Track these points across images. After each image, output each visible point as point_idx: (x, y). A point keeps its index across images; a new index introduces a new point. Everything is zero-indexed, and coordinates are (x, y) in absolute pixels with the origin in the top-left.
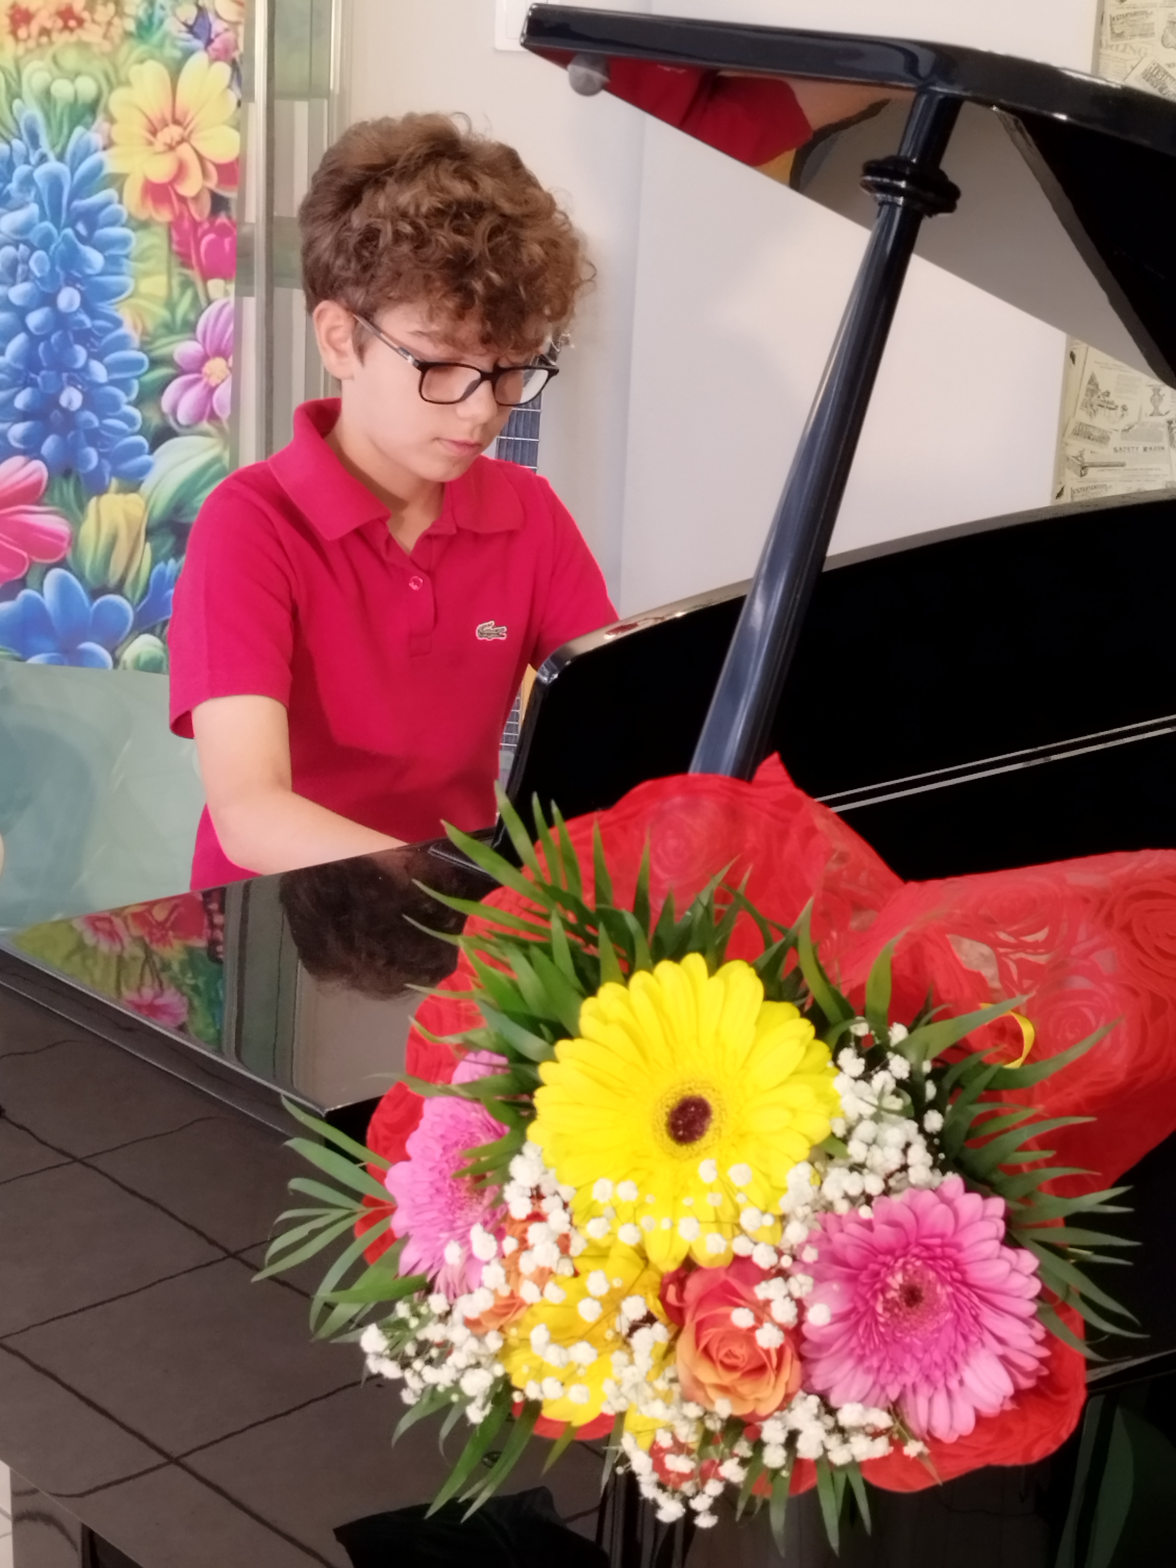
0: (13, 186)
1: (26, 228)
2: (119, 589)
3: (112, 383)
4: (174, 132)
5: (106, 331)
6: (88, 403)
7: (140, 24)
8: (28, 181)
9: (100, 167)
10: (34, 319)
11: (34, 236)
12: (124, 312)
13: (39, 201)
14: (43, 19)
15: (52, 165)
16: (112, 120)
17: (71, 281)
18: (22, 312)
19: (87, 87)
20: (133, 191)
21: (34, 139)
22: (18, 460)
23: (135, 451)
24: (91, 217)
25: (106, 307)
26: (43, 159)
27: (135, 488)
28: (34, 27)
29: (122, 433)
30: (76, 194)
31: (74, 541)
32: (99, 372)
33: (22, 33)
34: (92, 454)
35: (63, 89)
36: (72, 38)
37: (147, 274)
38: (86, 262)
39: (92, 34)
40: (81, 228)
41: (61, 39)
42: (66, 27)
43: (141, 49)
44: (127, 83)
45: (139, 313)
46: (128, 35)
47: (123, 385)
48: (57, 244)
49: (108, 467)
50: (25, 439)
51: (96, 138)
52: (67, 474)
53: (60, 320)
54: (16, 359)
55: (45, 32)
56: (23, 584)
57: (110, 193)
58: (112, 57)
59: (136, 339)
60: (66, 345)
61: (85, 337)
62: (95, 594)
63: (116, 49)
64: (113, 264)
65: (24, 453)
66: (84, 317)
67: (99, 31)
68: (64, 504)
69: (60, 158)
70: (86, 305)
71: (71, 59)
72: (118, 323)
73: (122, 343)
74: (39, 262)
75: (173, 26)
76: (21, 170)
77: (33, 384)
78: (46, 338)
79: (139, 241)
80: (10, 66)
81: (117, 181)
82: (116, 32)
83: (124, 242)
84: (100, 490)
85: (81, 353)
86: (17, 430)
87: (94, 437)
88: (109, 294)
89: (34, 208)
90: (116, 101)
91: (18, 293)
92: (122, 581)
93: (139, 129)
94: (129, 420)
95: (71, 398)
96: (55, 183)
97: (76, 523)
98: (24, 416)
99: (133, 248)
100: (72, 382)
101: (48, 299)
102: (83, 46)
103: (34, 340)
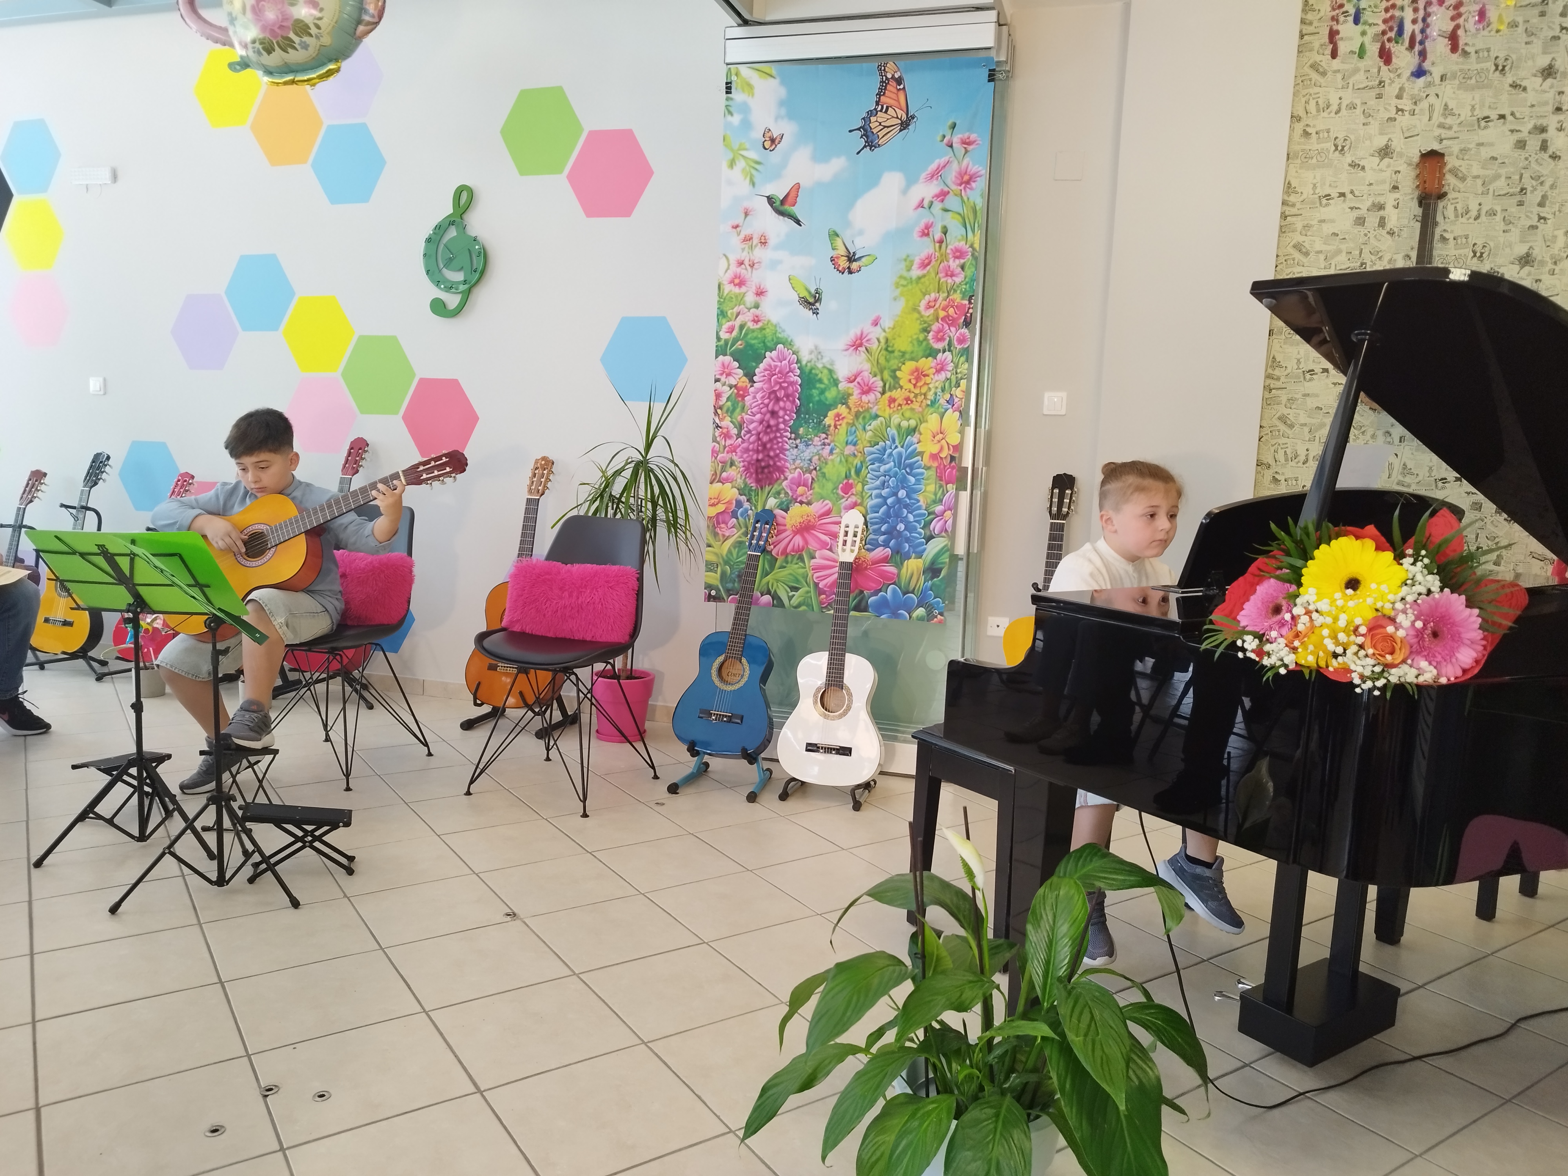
0: (885, 456)
1: (890, 470)
2: (913, 592)
3: (915, 521)
4: (941, 436)
5: (915, 504)
6: (906, 529)
7: (932, 402)
8: (891, 454)
9: (916, 449)
10: (889, 501)
11: (891, 473)
12: (921, 498)
13: (894, 461)
14: (900, 401)
15: (899, 449)
16: (921, 434)
17: (903, 488)
18: (885, 499)
19: (913, 423)
20: (926, 456)
21: (894, 441)
22: (882, 548)
23: (921, 544)
24: (911, 466)
25: (915, 496)
26: (896, 447)
27: (920, 557)
28: (896, 404)
29: (918, 538)
30: (907, 458)
31: (899, 575)
32: (911, 518)
33: (892, 406)
34: (907, 545)
35: (904, 424)
36: (909, 407)
37: (929, 484)
38: (909, 481)
39: (915, 406)
40: (908, 470)
41: (905, 407)
42: (907, 403)
43: (932, 410)
44: (927, 421)
45: (925, 498)
46: (928, 405)
47: (918, 522)
48: (899, 476)
49: (912, 550)
50: (883, 542)
51: (915, 440)
52: (898, 552)
53: (899, 501)
54: (883, 514)
55: (900, 405)
56: (880, 590)
57: (919, 458)
58: (922, 413)
59: (924, 507)
60: (900, 509)
61: (906, 506)
62: (904, 594)
63: (923, 410)
64: (918, 482)
65: (883, 546)
66: (907, 500)
67: (918, 404)
68: (896, 563)
69: (902, 447)
70: (908, 496)
71: (908, 414)
72: (918, 501)
73: (919, 508)
74: (893, 482)
75: (942, 401)
76: (889, 451)
77: (888, 522)
78: (894, 507)
79: (927, 473)
80: (887, 417)
81: (921, 454)
82: (924, 404)
83: (922, 474)
84: (909, 558)
85: (905, 511)
86: (882, 538)
87: (908, 540)
88: (916, 491)
89: (892, 463)
90: (923, 427)
91: (885, 492)
92: (914, 589)
93: (930, 436)
94: (920, 534)
95: (901, 527)
96: (900, 455)
97: (900, 570)
98: (884, 533)
99: (925, 476)
100: (901, 522)
101: (895, 494)
102: (912, 410)
103: (889, 508)
